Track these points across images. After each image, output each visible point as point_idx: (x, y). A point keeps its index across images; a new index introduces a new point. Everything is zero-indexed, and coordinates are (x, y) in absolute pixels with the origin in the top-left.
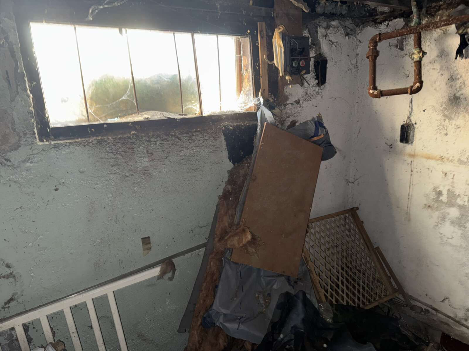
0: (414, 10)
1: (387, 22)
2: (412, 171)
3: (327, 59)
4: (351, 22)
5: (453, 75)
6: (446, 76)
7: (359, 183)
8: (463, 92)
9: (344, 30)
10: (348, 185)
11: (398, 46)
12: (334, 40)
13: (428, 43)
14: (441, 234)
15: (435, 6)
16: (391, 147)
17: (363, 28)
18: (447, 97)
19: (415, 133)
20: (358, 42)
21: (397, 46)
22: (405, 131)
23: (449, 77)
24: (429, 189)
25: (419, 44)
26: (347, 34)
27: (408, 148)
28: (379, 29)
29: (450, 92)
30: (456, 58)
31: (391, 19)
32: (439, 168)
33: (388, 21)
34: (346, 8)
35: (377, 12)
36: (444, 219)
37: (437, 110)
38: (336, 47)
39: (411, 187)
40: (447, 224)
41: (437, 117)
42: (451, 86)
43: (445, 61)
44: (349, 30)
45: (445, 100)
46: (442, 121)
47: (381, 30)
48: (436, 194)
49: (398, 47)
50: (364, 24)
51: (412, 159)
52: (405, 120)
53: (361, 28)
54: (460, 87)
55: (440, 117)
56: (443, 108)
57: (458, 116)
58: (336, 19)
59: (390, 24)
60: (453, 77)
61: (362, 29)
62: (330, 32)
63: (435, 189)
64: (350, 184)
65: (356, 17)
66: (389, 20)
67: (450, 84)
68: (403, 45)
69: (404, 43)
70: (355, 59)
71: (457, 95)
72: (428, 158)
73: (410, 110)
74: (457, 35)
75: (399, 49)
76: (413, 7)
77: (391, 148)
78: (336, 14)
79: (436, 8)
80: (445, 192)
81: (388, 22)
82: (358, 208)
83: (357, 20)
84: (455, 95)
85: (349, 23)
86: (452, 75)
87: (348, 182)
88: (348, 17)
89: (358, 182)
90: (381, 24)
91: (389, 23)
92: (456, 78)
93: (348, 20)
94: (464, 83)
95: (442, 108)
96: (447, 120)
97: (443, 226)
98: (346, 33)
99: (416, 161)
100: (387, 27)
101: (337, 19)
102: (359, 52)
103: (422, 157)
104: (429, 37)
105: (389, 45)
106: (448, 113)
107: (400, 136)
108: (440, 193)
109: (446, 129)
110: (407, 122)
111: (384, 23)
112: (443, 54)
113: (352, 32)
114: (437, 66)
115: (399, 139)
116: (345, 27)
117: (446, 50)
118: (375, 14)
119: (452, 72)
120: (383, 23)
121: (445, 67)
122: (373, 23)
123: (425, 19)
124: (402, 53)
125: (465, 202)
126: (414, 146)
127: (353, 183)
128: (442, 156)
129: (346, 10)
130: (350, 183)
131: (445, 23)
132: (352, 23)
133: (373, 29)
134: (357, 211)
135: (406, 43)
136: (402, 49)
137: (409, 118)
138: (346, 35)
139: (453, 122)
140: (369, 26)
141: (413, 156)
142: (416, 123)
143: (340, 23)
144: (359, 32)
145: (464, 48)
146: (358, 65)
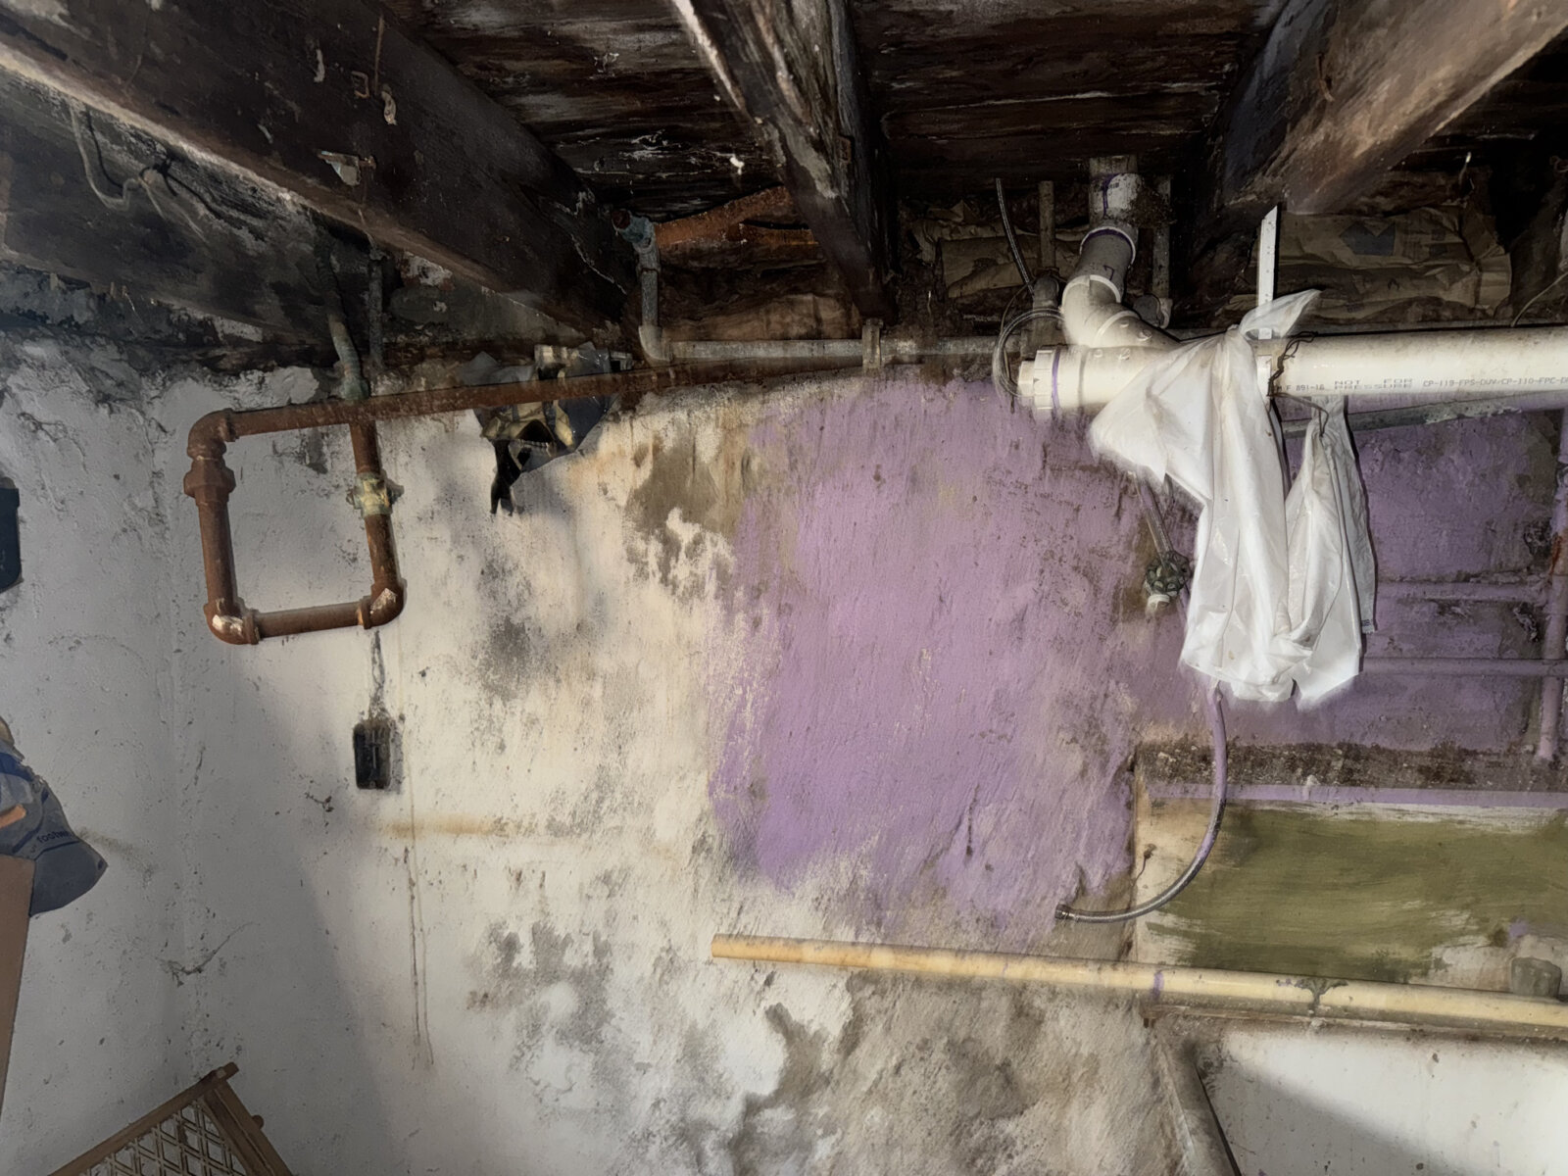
0: (342, 348)
1: (257, 374)
2: (412, 884)
3: (17, 485)
4: (117, 357)
5: (493, 561)
6: (474, 564)
7: (223, 965)
8: (530, 610)
9: (84, 380)
10: (181, 983)
11: (307, 457)
12: (40, 416)
13: (403, 458)
14: (537, 1084)
15: (408, 345)
16: (327, 806)
17: (168, 383)
18: (486, 627)
19: (404, 749)
20: (154, 432)
21: (301, 457)
22: (371, 746)
23: (484, 566)
24: (474, 937)
25: (371, 459)
26: (103, 399)
27: (388, 806)
28: (231, 392)
29: (494, 610)
30: (494, 511)
31: (269, 365)
32: (497, 859)
33: (259, 370)
34: (88, 303)
35: (216, 333)
36: (535, 1029)
37: (463, 670)
38: (55, 440)
39: (418, 941)
40: (549, 1042)
41: (466, 694)
42: (493, 594)
43: (464, 516)
44: (109, 382)
45: (484, 637)
46: (483, 703)
47: (237, 395)
48: (499, 949)
49: (308, 462)
50: (173, 372)
51: (408, 842)
52: (366, 709)
53: (159, 380)
54: (519, 595)
55: (475, 692)
56: (481, 664)
57: (528, 686)
58: (45, 336)
59: (267, 381)
60: (494, 565)
61: (164, 385)
62: (22, 383)
63: (493, 934)
64: (188, 979)
65: (137, 342)
66: (262, 366)
67: (489, 586)
68: (321, 454)
69: (325, 449)
70: (150, 492)
71: (516, 620)
72: (459, 830)
73: (377, 673)
74: (485, 439)
75: (310, 466)
76: (335, 339)
77: (330, 810)
78: (45, 317)
79: (411, 352)
80: (525, 939)
81: (260, 373)
82: (231, 1069)
83: (141, 352)
84: (508, 620)
85: (104, 356)
86: (489, 558)
87: (176, 971)
88: (101, 336)
89: (221, 959)
90: (237, 376)
91: (263, 378)
92: (503, 571)
93: (101, 346)
94: (528, 585)
95: (477, 663)
96: (498, 704)
97: (537, 1053)
98: (99, 392)
99: (422, 849)
100: (260, 389)
101: (52, 337)
102: (163, 466)
103: (440, 829)
104: (402, 438)
105: (275, 451)
106: (498, 676)
107: (353, 764)
108: (510, 946)
109: (500, 730)
110: (371, 714)
111: (246, 375)
112: (452, 496)
113: (124, 393)
114: (442, 531)
115: (352, 776)
116: (90, 373)
117: (460, 481)
118: (211, 338)
119: (488, 552)
120: (242, 375)
121: (465, 533)
122: (205, 368)
123: (382, 380)
124: (321, 482)
125: (586, 956)
126: (406, 795)
127: (199, 970)
128: (499, 815)
129: (88, 307)
130: (189, 973)
131: (445, 401)
132: (121, 360)
133: (209, 390)
134: (229, 1081)
135: (332, 449)
136: (319, 467)
137: (376, 700)
138: (98, 402)
139: (517, 704)
140: (190, 380)
141: (408, 830)
142: (402, 718)
143: (67, 353)
144: (153, 393)
145: (511, 482)
146: (162, 512)
